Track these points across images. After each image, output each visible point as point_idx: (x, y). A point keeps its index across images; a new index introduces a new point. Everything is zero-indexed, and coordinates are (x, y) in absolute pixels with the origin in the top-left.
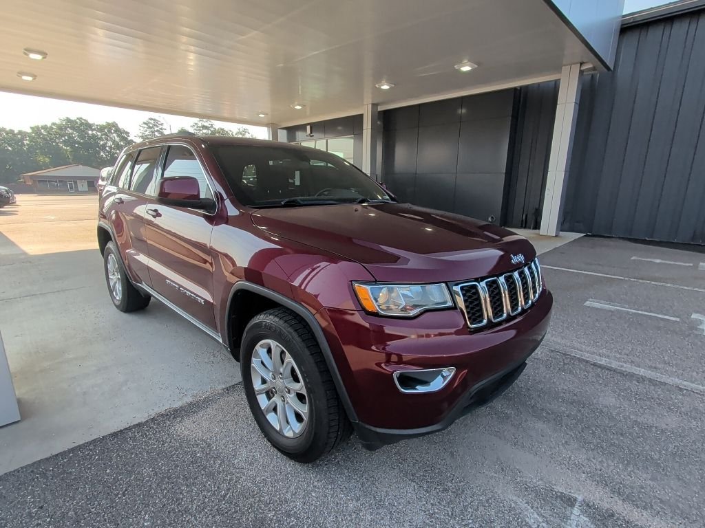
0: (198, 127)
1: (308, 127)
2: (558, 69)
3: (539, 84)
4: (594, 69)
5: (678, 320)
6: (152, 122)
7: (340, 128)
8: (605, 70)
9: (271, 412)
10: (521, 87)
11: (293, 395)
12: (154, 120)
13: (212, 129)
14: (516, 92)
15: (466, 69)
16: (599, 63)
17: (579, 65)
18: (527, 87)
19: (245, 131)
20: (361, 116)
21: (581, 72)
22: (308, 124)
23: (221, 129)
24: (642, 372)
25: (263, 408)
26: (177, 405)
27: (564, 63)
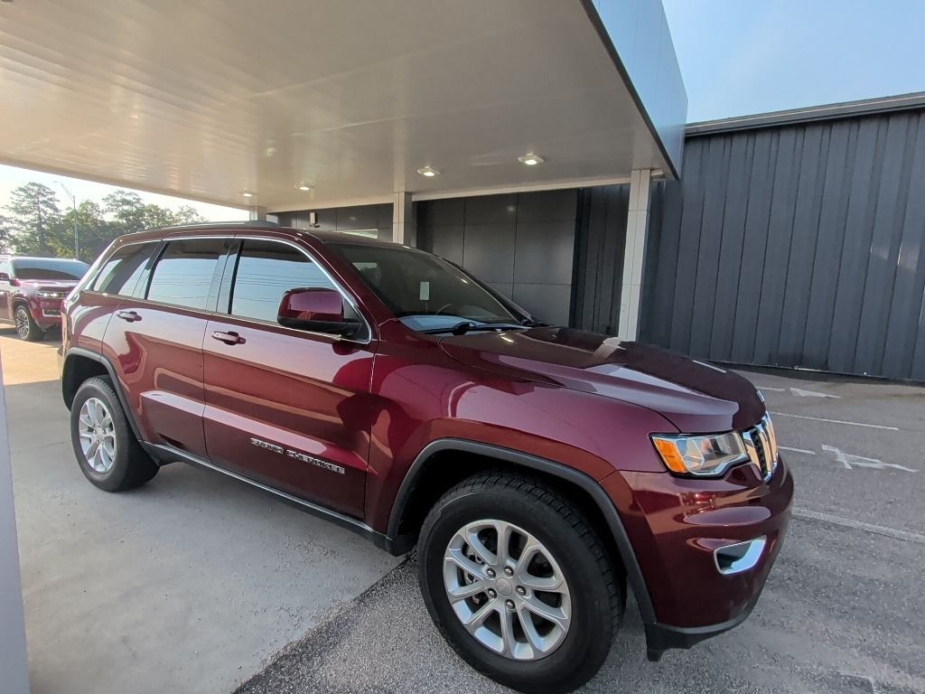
0: (115, 201)
1: (312, 216)
2: (627, 172)
3: (603, 187)
4: (663, 176)
5: (814, 453)
6: (36, 188)
7: (353, 218)
8: (674, 179)
9: (480, 626)
10: (584, 189)
11: (529, 596)
12: (40, 186)
13: (138, 205)
14: (580, 192)
15: (531, 162)
16: (670, 171)
17: (649, 171)
18: (590, 189)
19: (191, 212)
20: (390, 206)
21: (651, 178)
22: (312, 211)
23: (154, 207)
24: (822, 516)
25: (464, 622)
26: (298, 636)
27: (634, 167)
